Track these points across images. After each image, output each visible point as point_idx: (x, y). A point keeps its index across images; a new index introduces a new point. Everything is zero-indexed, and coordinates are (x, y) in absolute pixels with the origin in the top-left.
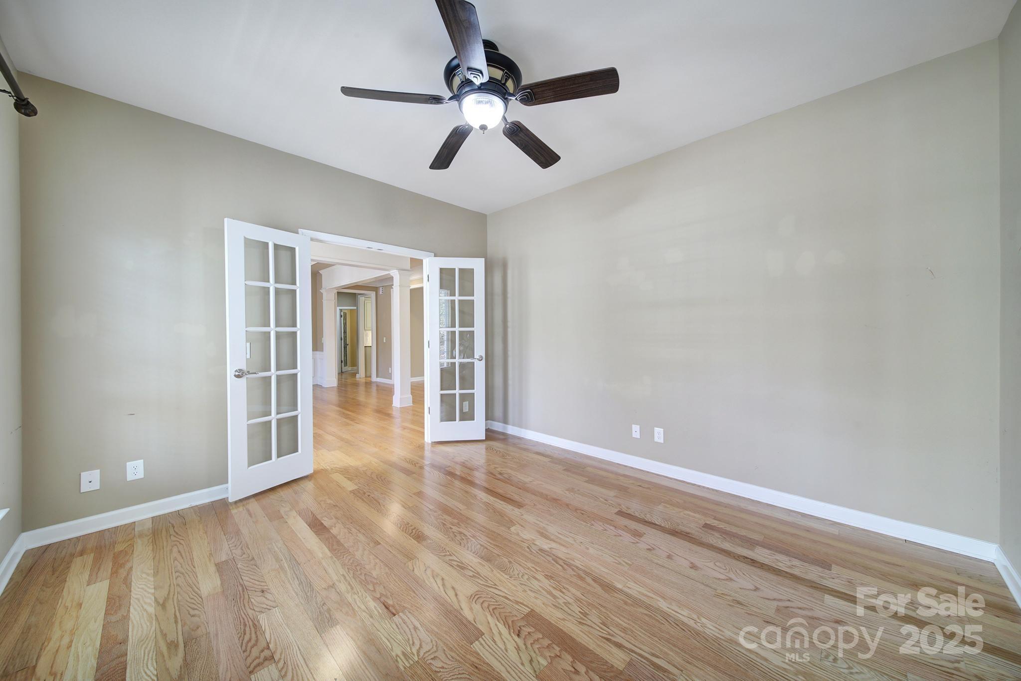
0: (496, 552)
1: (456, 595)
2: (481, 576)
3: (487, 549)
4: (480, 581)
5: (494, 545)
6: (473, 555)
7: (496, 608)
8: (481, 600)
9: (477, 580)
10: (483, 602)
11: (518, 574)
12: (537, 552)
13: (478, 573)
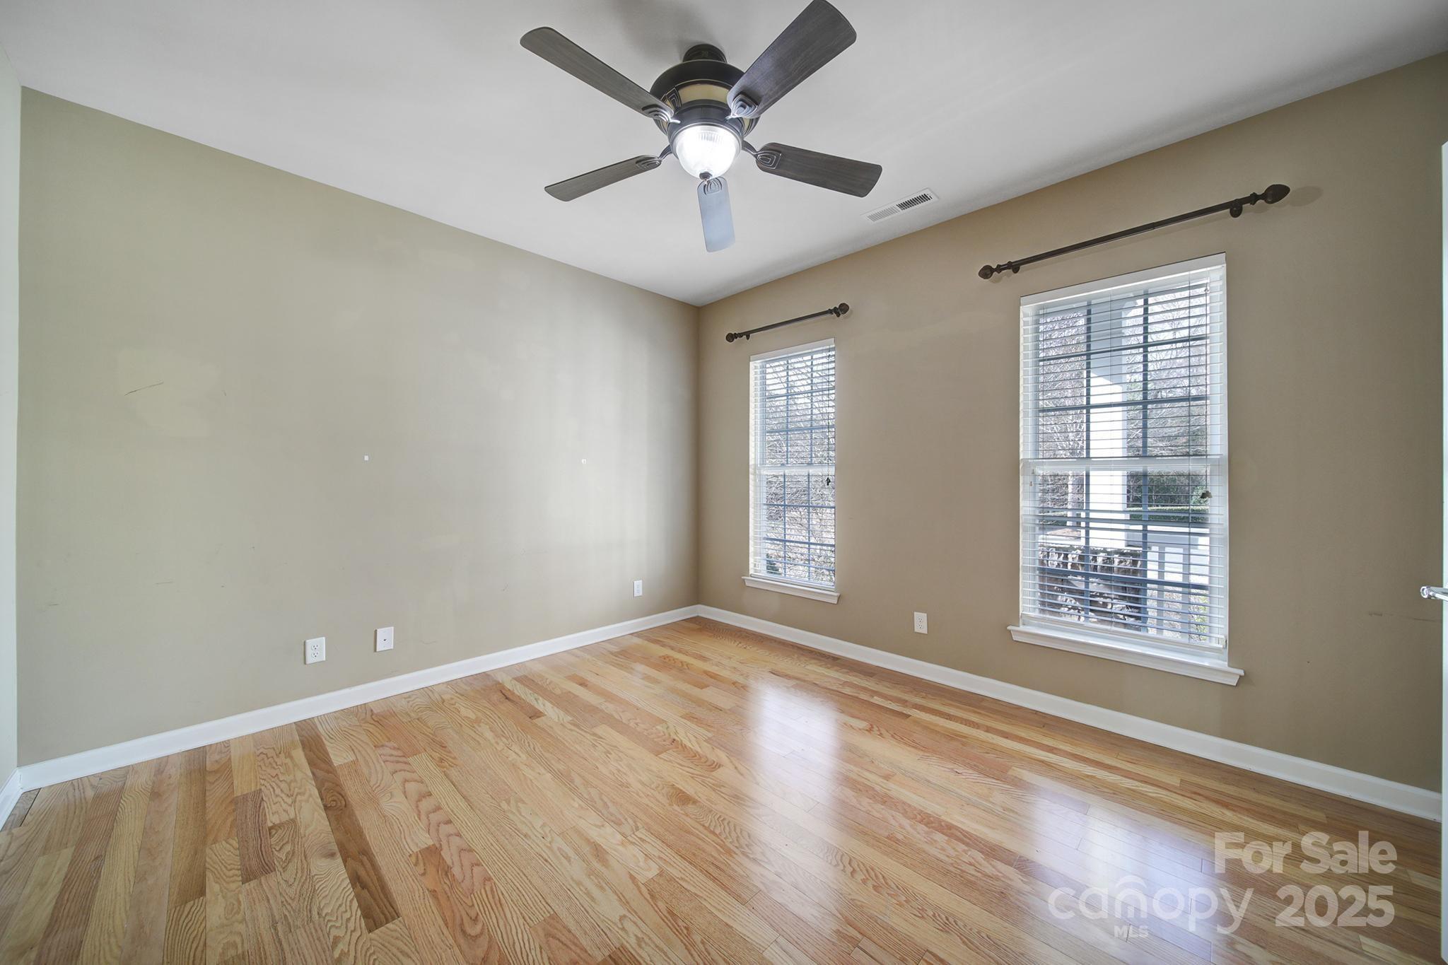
0: (689, 820)
1: (736, 768)
2: (711, 787)
3: (704, 826)
4: (711, 781)
5: (692, 834)
6: (726, 817)
7: (693, 757)
8: (708, 763)
9: (714, 782)
10: (705, 762)
11: (663, 788)
12: (626, 820)
13: (714, 790)
